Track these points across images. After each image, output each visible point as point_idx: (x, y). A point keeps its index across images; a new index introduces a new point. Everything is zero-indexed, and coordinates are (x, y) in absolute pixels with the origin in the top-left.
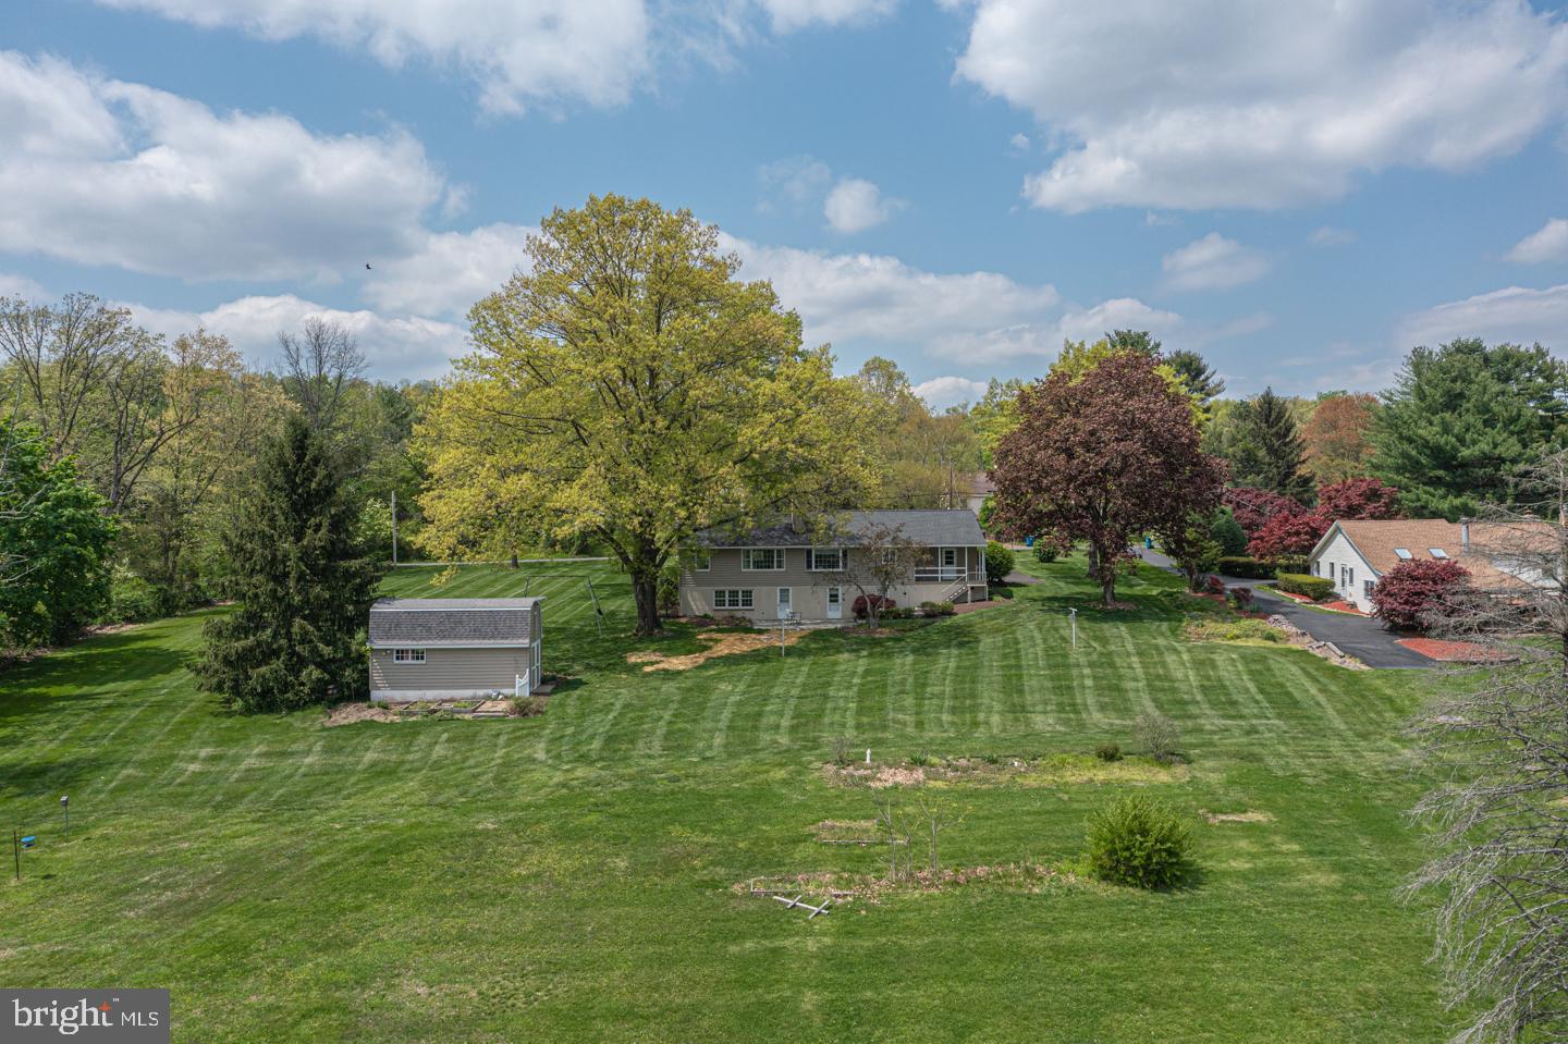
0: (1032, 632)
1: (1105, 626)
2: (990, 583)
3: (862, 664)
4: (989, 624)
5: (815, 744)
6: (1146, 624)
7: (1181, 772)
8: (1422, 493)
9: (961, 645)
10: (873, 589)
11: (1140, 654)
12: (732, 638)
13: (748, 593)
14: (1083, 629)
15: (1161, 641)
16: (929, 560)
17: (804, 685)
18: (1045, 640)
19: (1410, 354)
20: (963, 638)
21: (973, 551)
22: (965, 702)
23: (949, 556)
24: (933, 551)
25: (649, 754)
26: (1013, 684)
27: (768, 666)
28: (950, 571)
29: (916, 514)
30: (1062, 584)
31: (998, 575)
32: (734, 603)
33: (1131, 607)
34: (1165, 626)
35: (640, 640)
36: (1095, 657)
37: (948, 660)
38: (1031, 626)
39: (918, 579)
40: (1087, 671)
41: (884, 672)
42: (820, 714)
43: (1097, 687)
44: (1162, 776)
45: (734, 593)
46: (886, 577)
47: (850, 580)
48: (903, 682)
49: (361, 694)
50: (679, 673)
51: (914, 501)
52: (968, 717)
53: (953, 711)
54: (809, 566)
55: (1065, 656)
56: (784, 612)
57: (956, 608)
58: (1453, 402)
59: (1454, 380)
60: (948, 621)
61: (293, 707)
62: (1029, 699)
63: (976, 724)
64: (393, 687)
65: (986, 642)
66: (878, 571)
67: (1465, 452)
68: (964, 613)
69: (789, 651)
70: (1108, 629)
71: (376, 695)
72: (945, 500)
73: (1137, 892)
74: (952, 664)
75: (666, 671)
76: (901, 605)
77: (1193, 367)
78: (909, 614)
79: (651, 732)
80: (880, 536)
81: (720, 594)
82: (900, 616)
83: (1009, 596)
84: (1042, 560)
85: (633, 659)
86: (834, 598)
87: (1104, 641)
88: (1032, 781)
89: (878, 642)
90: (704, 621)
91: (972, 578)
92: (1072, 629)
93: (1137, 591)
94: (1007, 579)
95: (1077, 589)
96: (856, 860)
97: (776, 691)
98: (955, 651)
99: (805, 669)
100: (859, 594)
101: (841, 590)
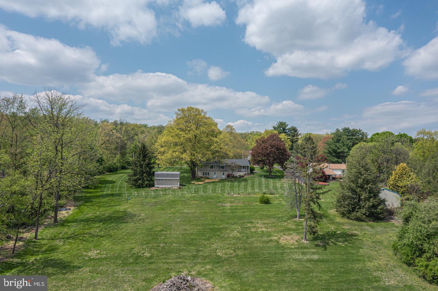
0: (257, 180)
1: (269, 179)
2: (251, 172)
3: (230, 184)
4: (250, 179)
5: (224, 192)
6: (276, 179)
7: (273, 196)
8: (331, 158)
9: (245, 181)
10: (230, 173)
11: (273, 183)
12: (208, 180)
13: (208, 173)
14: (265, 180)
15: (277, 181)
16: (240, 168)
17: (221, 186)
18: (259, 181)
19: (336, 130)
20: (246, 180)
21: (248, 167)
22: (245, 188)
23: (244, 167)
24: (241, 166)
25: (201, 193)
26: (253, 186)
27: (215, 184)
28: (244, 170)
29: (238, 160)
30: (263, 173)
31: (252, 171)
32: (206, 174)
33: (274, 177)
34: (278, 179)
35: (192, 180)
36: (266, 183)
37: (243, 183)
38: (257, 179)
39: (238, 171)
40: (264, 185)
41: (233, 185)
42: (224, 189)
43: (265, 187)
44: (271, 196)
45: (206, 173)
46: (233, 170)
47: (227, 171)
48: (236, 186)
49: (153, 186)
50: (201, 184)
51: (237, 157)
52: (246, 190)
53: (244, 189)
54: (219, 168)
55: (261, 183)
56: (215, 176)
57: (244, 176)
58: (338, 141)
59: (338, 137)
60: (243, 178)
61: (143, 187)
62: (255, 188)
63: (247, 191)
64: (158, 185)
65: (249, 181)
66: (232, 169)
67: (339, 151)
68: (246, 177)
69: (218, 182)
70: (269, 180)
71: (155, 186)
72: (243, 157)
73: (264, 204)
74: (244, 184)
75: (199, 184)
76: (235, 175)
77: (295, 129)
78: (237, 177)
79: (200, 191)
80: (232, 163)
81: (204, 173)
82: (234, 177)
83: (254, 174)
84: (261, 169)
85: (192, 182)
86: (223, 174)
87: (268, 181)
88: (254, 196)
89: (231, 181)
90: (201, 177)
91: (247, 171)
92: (263, 179)
93: (277, 174)
94: (254, 172)
95: (266, 174)
96: (232, 202)
97: (217, 186)
98: (244, 182)
99: (221, 184)
100: (228, 173)
101: (225, 173)
